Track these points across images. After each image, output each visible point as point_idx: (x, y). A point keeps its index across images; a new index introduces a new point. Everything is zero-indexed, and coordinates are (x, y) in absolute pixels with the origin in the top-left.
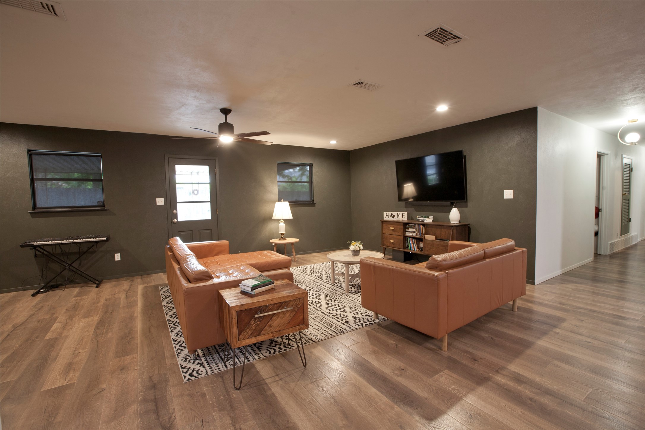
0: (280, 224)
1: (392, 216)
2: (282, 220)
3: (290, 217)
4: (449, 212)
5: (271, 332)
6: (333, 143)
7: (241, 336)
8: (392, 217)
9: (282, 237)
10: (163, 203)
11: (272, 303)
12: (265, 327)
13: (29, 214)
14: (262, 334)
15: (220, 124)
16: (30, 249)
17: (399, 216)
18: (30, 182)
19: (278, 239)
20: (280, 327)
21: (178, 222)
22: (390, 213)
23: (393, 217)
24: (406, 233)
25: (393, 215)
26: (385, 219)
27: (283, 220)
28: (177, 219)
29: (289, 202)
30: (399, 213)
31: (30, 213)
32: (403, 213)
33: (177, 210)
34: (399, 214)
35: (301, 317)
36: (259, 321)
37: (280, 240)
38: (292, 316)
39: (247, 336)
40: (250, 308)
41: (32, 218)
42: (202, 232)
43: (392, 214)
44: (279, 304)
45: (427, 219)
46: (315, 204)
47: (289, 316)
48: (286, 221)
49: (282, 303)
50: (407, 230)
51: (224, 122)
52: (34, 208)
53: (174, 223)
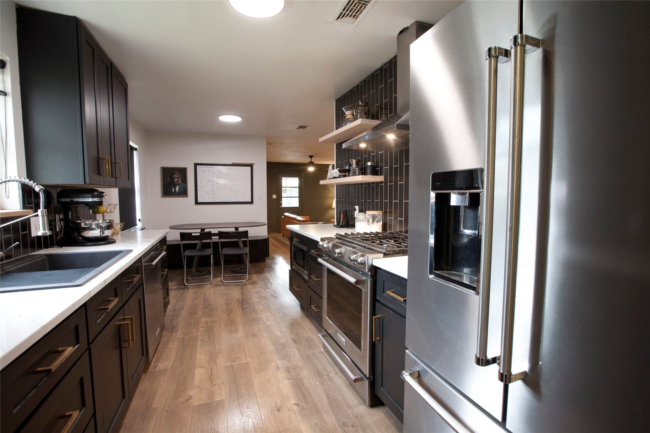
10: (275, 197)
53: (281, 208)
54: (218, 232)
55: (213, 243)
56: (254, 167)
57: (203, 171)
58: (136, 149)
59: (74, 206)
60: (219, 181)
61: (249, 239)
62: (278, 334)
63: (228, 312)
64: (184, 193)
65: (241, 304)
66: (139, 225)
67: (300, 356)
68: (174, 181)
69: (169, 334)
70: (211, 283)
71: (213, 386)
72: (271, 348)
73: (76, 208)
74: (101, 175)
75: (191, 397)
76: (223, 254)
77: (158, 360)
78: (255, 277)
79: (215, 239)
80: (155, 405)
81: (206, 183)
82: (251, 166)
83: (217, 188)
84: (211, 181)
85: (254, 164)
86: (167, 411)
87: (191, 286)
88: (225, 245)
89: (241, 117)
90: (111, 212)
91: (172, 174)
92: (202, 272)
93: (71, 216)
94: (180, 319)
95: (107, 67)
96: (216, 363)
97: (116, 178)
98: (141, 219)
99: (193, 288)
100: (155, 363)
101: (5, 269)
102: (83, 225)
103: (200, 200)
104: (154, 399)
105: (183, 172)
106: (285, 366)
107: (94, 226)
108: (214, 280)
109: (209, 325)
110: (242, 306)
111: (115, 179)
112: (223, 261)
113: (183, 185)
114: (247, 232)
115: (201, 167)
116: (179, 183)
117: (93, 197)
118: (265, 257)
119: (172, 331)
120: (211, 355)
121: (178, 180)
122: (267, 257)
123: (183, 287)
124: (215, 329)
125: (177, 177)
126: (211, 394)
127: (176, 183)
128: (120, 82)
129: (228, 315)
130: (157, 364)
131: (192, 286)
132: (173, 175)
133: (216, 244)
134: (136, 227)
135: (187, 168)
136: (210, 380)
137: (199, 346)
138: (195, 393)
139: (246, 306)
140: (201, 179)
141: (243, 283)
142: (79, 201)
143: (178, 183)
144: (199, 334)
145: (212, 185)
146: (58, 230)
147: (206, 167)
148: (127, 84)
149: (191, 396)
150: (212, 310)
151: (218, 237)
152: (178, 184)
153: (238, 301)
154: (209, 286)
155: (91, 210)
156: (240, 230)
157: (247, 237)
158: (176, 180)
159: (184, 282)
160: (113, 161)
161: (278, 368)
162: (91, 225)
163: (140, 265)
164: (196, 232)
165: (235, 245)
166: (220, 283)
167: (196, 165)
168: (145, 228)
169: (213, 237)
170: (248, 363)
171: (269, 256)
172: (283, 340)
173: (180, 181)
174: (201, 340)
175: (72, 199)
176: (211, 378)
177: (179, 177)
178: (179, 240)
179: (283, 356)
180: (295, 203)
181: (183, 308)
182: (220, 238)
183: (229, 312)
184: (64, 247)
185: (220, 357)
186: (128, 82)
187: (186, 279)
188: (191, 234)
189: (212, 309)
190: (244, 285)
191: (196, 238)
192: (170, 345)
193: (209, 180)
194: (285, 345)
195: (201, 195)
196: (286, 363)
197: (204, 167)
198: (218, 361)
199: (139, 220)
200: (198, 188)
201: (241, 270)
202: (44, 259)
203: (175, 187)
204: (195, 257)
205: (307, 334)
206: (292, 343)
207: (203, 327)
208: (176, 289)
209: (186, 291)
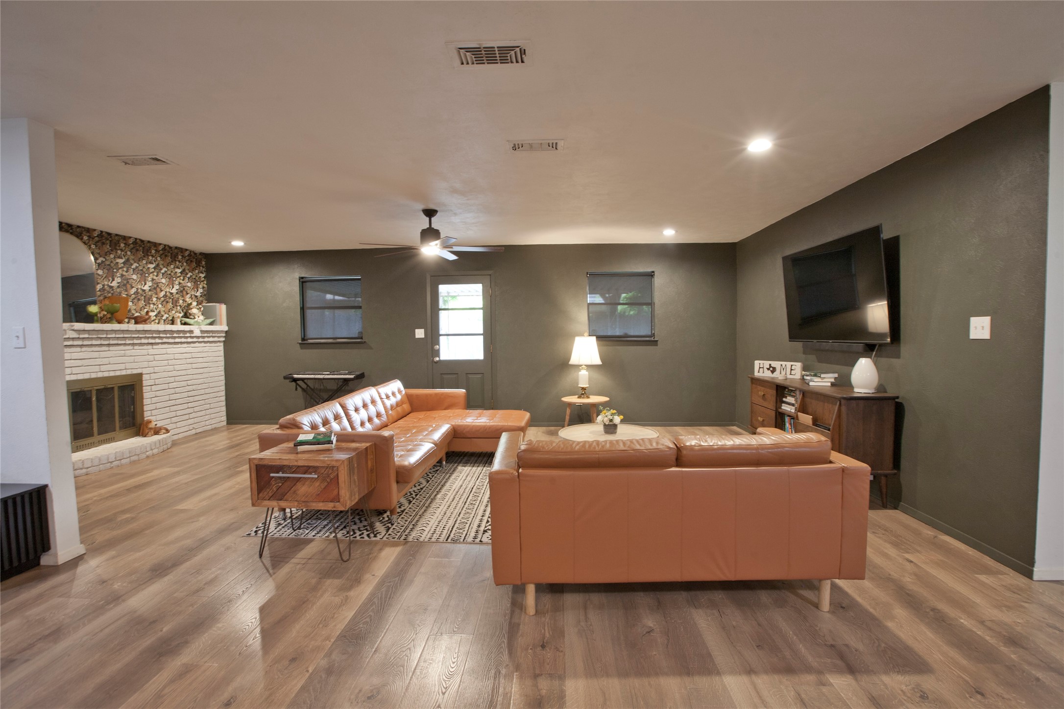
0: (580, 373)
1: (771, 369)
2: (583, 367)
3: (598, 361)
4: (853, 364)
5: (295, 500)
6: (669, 235)
7: (261, 495)
8: (771, 371)
9: (584, 392)
10: (423, 336)
11: (296, 464)
12: (288, 492)
13: (298, 345)
14: (284, 499)
15: (423, 230)
16: (290, 381)
17: (783, 369)
18: (301, 311)
19: (577, 396)
20: (306, 497)
21: (440, 361)
22: (766, 364)
23: (773, 372)
24: (783, 404)
25: (772, 367)
26: (756, 374)
27: (585, 365)
28: (439, 358)
29: (596, 338)
30: (784, 363)
31: (300, 344)
32: (792, 363)
33: (439, 346)
34: (784, 366)
35: (335, 492)
36: (281, 483)
37: (580, 397)
38: (323, 487)
39: (267, 497)
40: (270, 464)
41: (301, 349)
42: (470, 376)
43: (770, 365)
44: (305, 468)
45: (816, 379)
46: (657, 341)
47: (318, 486)
48: (590, 367)
49: (309, 467)
50: (784, 399)
51: (428, 226)
52: (303, 339)
53: (435, 362)
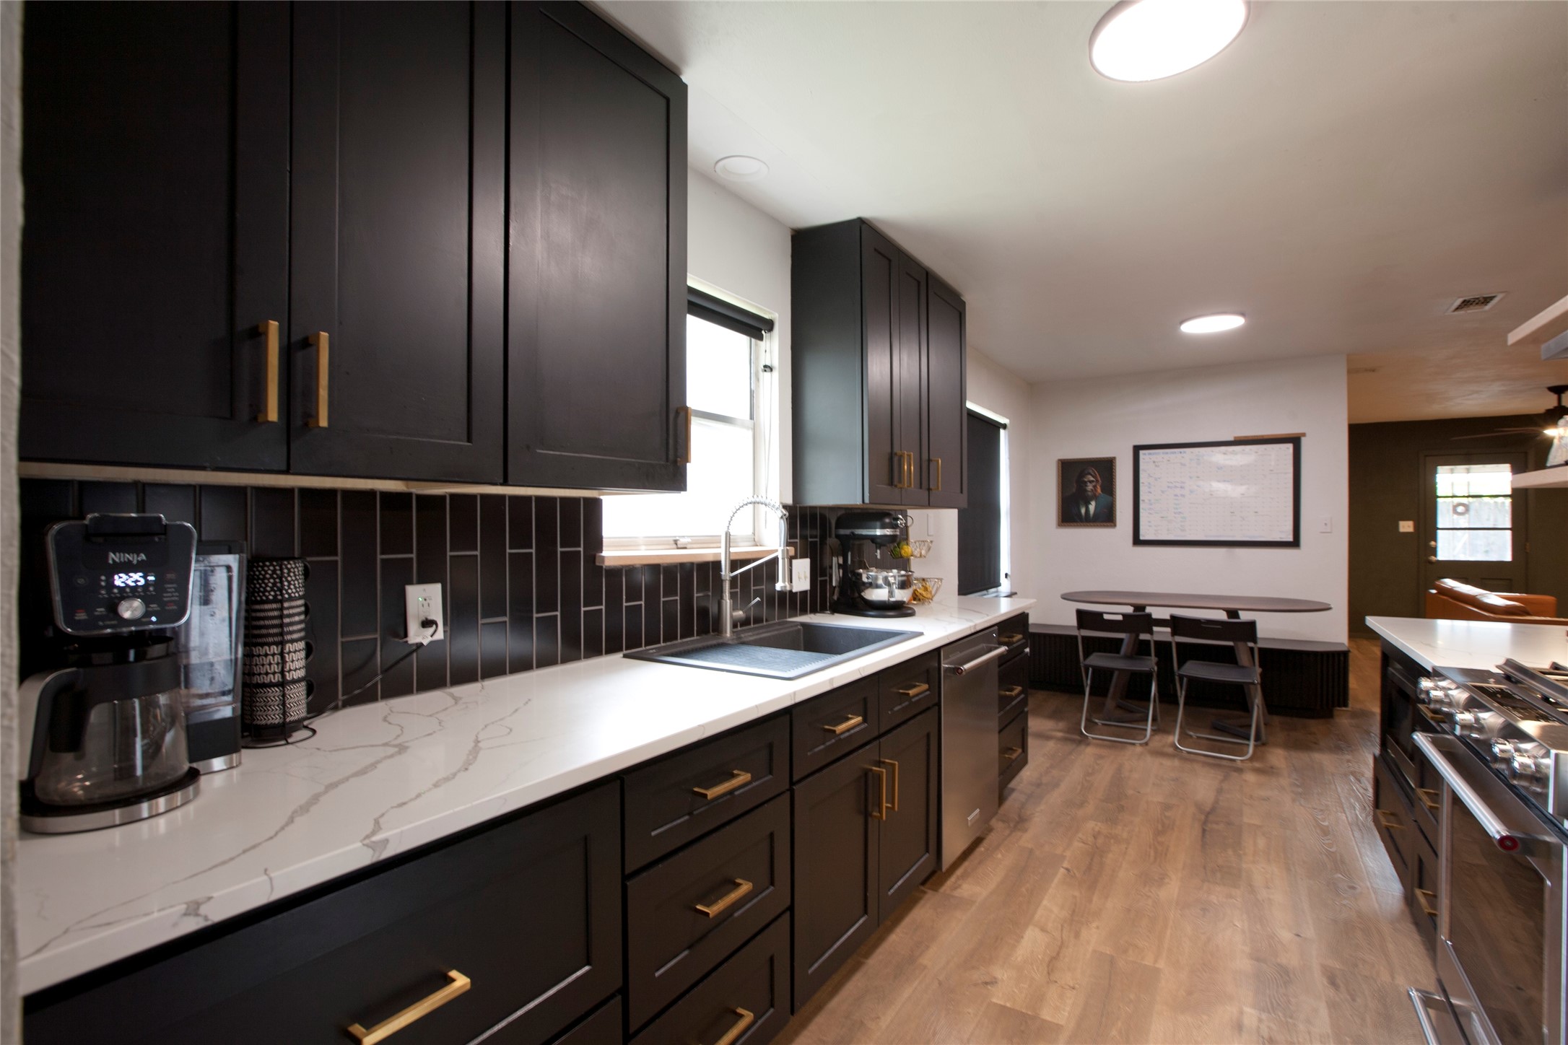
10: (1411, 530)
21: (1438, 561)
28: (1436, 557)
33: (1436, 542)
51: (1557, 404)
53: (1431, 563)
54: (1168, 618)
55: (1157, 643)
56: (1304, 441)
57: (1154, 462)
58: (1004, 426)
59: (857, 542)
60: (1198, 486)
61: (1261, 645)
62: (1285, 935)
63: (1160, 827)
64: (1106, 517)
65: (1203, 817)
66: (1005, 586)
67: (1329, 1031)
68: (1086, 491)
69: (1007, 832)
70: (1146, 744)
71: (1048, 983)
72: (1243, 964)
73: (860, 546)
74: (896, 486)
75: (993, 982)
76: (1186, 676)
77: (965, 876)
78: (1278, 757)
79: (1162, 633)
80: (925, 960)
81: (1163, 492)
82: (1295, 441)
83: (1191, 503)
84: (1176, 487)
85: (1304, 435)
86: (940, 984)
87: (1095, 741)
88: (1188, 653)
89: (1243, 314)
90: (921, 556)
91: (1082, 474)
92: (1132, 712)
93: (852, 560)
94: (1042, 807)
95: (919, 283)
96: (1077, 935)
97: (929, 489)
98: (1009, 573)
99: (1097, 745)
100: (958, 878)
101: (740, 638)
102: (865, 579)
103: (1144, 535)
104: (928, 947)
105: (1106, 467)
106: (1265, 1033)
107: (880, 582)
108: (1157, 738)
109: (1100, 841)
110: (1205, 823)
111: (927, 492)
112: (1184, 693)
113: (1105, 498)
114: (1252, 625)
115: (1150, 454)
116: (1097, 494)
117: (883, 527)
118: (1333, 706)
119: (1015, 826)
120: (1074, 911)
121: (1095, 487)
122: (1339, 706)
123: (1077, 737)
124: (1110, 855)
125: (1093, 481)
126: (1038, 998)
127: (1090, 494)
128: (946, 302)
129: (1158, 833)
130: (959, 882)
131: (1097, 741)
132: (1084, 476)
133: (1163, 647)
134: (1000, 588)
135: (1115, 458)
136: (1048, 966)
137: (1056, 881)
138: (1005, 976)
139: (1215, 826)
140: (1149, 483)
141: (1233, 764)
142: (862, 535)
143: (1095, 495)
144: (1068, 854)
145: (1177, 498)
146: (834, 584)
147: (1163, 453)
148: (963, 304)
149: (995, 978)
150: (1121, 809)
151: (1168, 630)
152: (1095, 497)
153: (1199, 806)
154: (1139, 749)
155: (878, 551)
156: (1245, 616)
157: (1254, 639)
158: (1090, 487)
159: (1080, 725)
160: (925, 456)
161: (1239, 1027)
162: (876, 578)
163: (936, 665)
164: (1114, 612)
165: (1227, 657)
166: (1171, 750)
167: (1137, 449)
168: (1016, 593)
169: (1155, 629)
170: (1158, 970)
171: (1345, 705)
172: (1291, 959)
173: (1099, 490)
174: (1067, 869)
175: (853, 530)
176: (1052, 963)
177: (1097, 481)
178: (1073, 627)
179: (1272, 1003)
180: (1500, 548)
181: (1057, 785)
182: (1174, 633)
183: (1163, 828)
184: (836, 615)
185: (1094, 925)
186: (967, 298)
187: (1087, 720)
188: (1100, 614)
189: (1123, 807)
190: (1235, 771)
191: (1112, 626)
192: (999, 856)
193: (1170, 485)
194: (1292, 976)
195: (1149, 522)
196: (1272, 1025)
197: (1159, 453)
198: (1084, 934)
199: (1006, 575)
200: (1142, 506)
201: (1239, 729)
202: (799, 630)
203: (1087, 503)
204: (1116, 674)
205: (1393, 978)
206: (1319, 980)
207: (1084, 843)
208: (1059, 739)
209: (1082, 747)
